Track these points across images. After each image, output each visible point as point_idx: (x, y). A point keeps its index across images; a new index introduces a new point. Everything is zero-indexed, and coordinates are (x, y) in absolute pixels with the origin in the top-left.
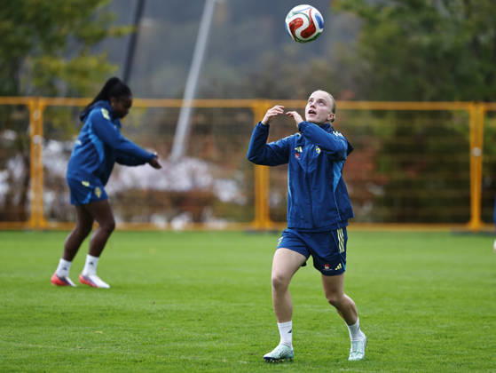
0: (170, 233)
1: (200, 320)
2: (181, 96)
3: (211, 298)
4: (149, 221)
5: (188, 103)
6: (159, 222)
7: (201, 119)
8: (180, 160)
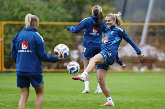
0: (140, 73)
1: (150, 106)
2: (144, 22)
3: (155, 97)
4: (131, 69)
5: (146, 24)
6: (136, 69)
7: (151, 30)
8: (143, 46)
